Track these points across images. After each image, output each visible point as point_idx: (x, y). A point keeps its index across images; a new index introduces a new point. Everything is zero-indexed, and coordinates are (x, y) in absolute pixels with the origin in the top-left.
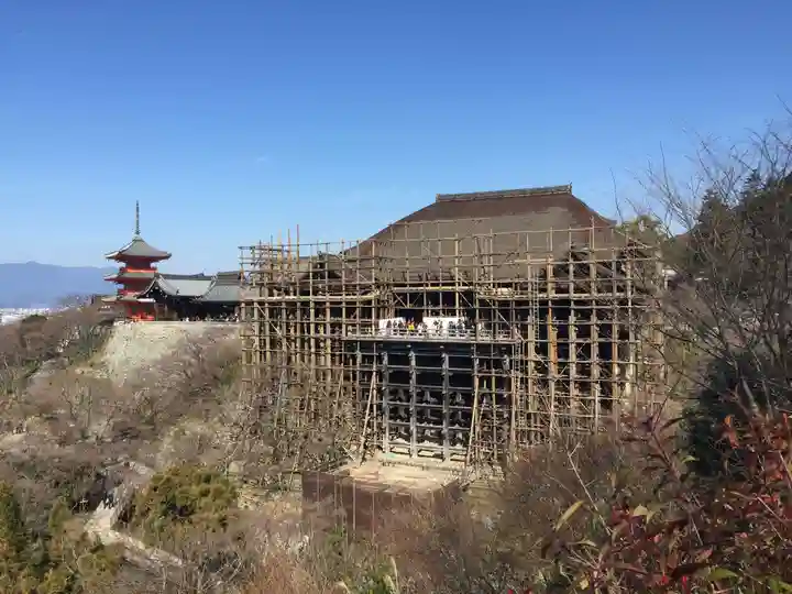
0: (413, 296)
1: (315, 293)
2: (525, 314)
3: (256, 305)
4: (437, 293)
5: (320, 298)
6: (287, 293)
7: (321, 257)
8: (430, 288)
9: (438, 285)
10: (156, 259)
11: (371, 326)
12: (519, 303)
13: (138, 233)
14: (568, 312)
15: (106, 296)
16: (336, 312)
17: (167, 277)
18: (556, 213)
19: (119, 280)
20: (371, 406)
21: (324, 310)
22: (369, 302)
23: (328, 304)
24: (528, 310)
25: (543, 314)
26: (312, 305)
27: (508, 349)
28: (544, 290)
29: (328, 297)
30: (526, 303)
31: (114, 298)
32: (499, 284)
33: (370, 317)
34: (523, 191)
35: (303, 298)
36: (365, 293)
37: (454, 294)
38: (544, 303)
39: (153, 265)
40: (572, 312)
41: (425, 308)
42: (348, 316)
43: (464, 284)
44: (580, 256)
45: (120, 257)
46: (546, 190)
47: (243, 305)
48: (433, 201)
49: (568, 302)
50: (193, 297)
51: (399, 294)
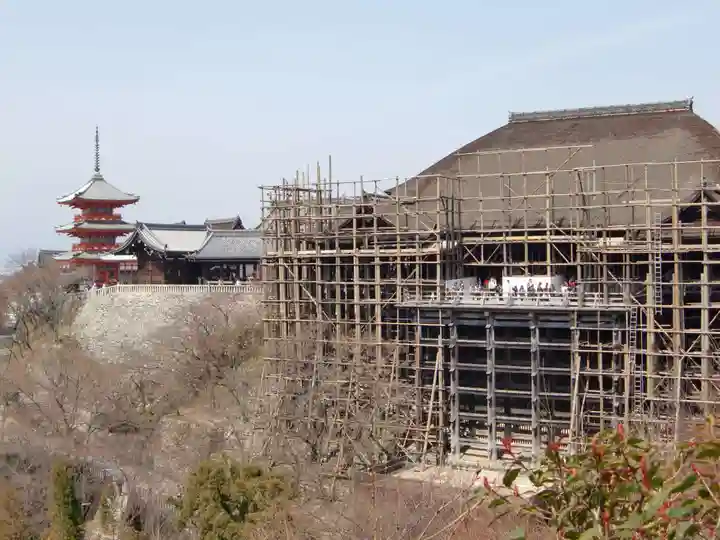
0: (489, 248)
1: (360, 245)
2: (641, 272)
3: (281, 262)
4: (521, 246)
5: (365, 252)
6: (323, 247)
7: (366, 197)
8: (510, 238)
9: (521, 234)
10: (120, 204)
11: (434, 288)
12: (635, 257)
13: (97, 170)
14: (700, 268)
15: (57, 253)
16: (387, 271)
17: (152, 226)
18: (677, 136)
19: (75, 232)
20: (437, 393)
21: (372, 269)
22: (432, 257)
23: (377, 261)
24: (647, 266)
25: (667, 270)
26: (356, 262)
27: (620, 317)
28: (669, 241)
29: (376, 252)
30: (645, 257)
31: (69, 256)
32: (608, 232)
33: (433, 276)
34: (628, 108)
35: (346, 252)
36: (425, 245)
37: (544, 245)
38: (668, 256)
39: (116, 211)
40: (705, 269)
41: (505, 264)
42: (404, 276)
43: (558, 233)
44: (715, 196)
45: (77, 202)
46: (658, 106)
47: (264, 262)
48: (505, 122)
49: (699, 255)
50: (186, 253)
51: (470, 247)
